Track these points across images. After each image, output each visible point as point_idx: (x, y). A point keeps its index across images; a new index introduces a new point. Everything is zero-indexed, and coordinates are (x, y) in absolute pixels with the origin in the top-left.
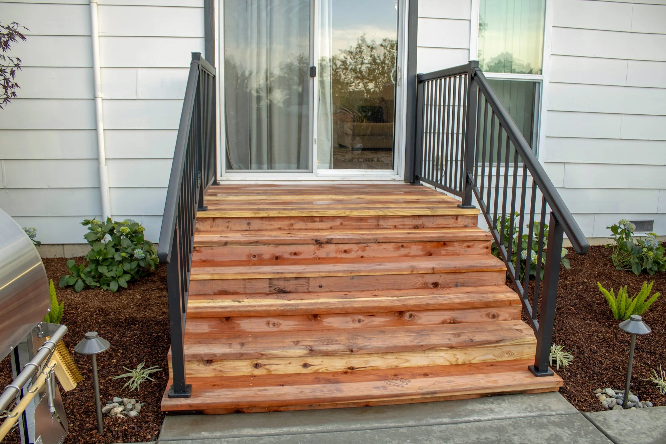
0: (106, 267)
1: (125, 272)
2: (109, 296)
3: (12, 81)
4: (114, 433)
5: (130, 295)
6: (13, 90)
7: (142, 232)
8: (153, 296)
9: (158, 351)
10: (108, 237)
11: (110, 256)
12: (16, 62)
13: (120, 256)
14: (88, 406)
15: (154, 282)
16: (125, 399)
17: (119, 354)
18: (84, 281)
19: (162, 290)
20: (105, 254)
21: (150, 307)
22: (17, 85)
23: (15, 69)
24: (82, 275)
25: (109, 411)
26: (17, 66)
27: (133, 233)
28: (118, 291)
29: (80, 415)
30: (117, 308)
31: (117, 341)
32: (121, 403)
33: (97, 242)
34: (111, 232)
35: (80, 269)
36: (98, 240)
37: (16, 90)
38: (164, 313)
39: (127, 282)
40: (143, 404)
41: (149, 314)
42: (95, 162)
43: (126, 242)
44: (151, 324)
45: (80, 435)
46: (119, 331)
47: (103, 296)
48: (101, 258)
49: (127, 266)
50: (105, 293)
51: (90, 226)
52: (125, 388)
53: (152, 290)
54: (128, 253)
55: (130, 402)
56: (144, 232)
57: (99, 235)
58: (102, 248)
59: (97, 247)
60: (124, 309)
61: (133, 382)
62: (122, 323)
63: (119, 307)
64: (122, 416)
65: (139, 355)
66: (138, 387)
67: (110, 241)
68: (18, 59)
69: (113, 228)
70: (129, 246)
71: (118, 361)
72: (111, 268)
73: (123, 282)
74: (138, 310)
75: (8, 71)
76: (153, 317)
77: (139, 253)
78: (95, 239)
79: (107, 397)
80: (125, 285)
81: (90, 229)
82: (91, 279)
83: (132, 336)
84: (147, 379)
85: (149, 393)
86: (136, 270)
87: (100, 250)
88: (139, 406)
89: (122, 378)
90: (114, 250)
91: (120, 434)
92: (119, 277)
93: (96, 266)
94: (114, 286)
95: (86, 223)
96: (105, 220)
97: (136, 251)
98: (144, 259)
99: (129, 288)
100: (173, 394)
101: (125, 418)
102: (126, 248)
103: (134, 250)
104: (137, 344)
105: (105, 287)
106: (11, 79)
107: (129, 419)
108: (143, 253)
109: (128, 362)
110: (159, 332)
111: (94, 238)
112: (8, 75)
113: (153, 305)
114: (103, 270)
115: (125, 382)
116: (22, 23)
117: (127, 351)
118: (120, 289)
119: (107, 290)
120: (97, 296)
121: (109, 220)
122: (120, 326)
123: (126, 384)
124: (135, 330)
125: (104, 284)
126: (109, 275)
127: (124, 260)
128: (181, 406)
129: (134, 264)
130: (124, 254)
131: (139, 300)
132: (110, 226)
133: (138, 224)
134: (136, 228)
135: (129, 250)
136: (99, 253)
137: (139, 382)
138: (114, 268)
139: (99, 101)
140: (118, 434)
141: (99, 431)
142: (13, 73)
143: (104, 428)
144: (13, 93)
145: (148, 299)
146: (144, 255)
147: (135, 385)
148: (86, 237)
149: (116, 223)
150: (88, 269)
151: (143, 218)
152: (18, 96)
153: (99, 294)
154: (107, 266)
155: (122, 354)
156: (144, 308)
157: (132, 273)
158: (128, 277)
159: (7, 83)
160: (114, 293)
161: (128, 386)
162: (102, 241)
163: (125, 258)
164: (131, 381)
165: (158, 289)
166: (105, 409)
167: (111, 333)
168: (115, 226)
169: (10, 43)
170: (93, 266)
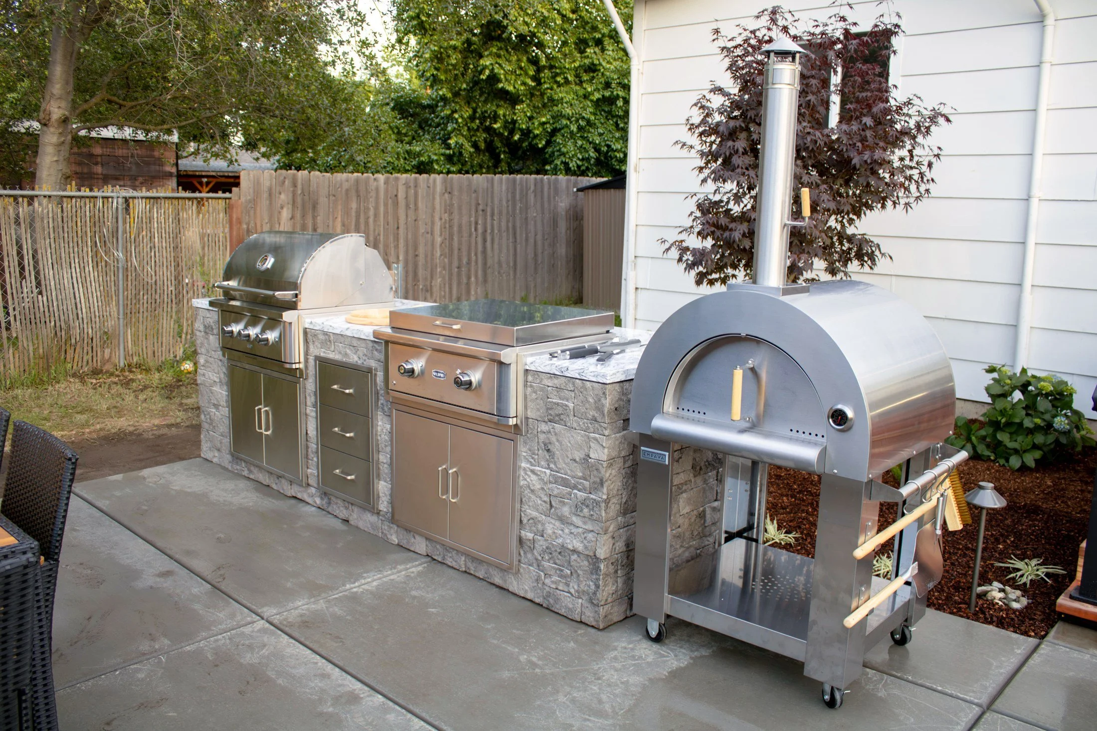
0: (1008, 435)
1: (1035, 447)
2: (1006, 473)
3: (928, 175)
4: (988, 616)
5: (1037, 478)
6: (928, 186)
7: (1071, 395)
8: (1072, 488)
9: (1065, 552)
10: (1017, 395)
11: (1017, 420)
12: (936, 151)
13: (1032, 422)
14: (959, 582)
15: (1077, 472)
16: (1007, 588)
17: (1008, 541)
18: (974, 447)
19: (1087, 483)
20: (1010, 415)
21: (1065, 499)
22: (933, 180)
23: (934, 160)
24: (973, 438)
25: (985, 593)
26: (938, 156)
27: (1058, 394)
28: (1019, 470)
29: (948, 588)
30: (1015, 490)
31: (1008, 526)
32: (1001, 590)
33: (1002, 398)
34: (1024, 388)
35: (971, 430)
36: (1004, 395)
37: (931, 186)
38: (1085, 511)
39: (1036, 460)
40: (1030, 601)
41: (1060, 506)
42: (1016, 288)
43: (1043, 404)
44: (1062, 520)
45: (945, 604)
46: (1013, 515)
47: (997, 471)
48: (1003, 420)
49: (1039, 439)
50: (1001, 469)
51: (995, 375)
52: (1010, 579)
53: (1072, 481)
54: (1044, 420)
55: (1014, 594)
56: (1074, 396)
57: (1006, 388)
58: (1009, 407)
59: (1000, 404)
60: (1025, 493)
61: (1022, 576)
62: (1020, 508)
63: (1018, 488)
64: (1000, 603)
65: (1036, 549)
66: (1028, 583)
67: (1020, 400)
68: (939, 148)
69: (1029, 384)
70: (1046, 412)
71: (1005, 548)
72: (1014, 436)
73: (1030, 459)
74: (1045, 498)
75: (926, 163)
76: (1067, 513)
77: (1061, 422)
78: (999, 392)
79: (985, 580)
80: (1032, 464)
81: (994, 379)
82: (984, 447)
83: (1030, 526)
84: (1042, 578)
85: (1042, 593)
86: (1052, 446)
87: (1005, 409)
88: (1025, 601)
89: (1008, 568)
90: (1024, 412)
91: (995, 619)
92: (1025, 451)
93: (995, 431)
94: (1015, 462)
95: (991, 370)
96: (1018, 371)
97: (1057, 420)
98: (1067, 433)
99: (1036, 470)
100: (1077, 595)
101: (1004, 607)
102: (1042, 413)
103: (1055, 416)
104: (1035, 536)
105: (1002, 461)
106: (927, 173)
107: (1009, 609)
108: (1068, 424)
109: (1019, 552)
110: (1072, 531)
111: (997, 390)
112: (924, 168)
113: (1069, 499)
114: (1003, 437)
115: (1011, 573)
116: (949, 104)
117: (1019, 540)
118: (1024, 469)
119: (1004, 465)
120: (989, 470)
121: (1024, 371)
122: (1016, 512)
123: (1012, 575)
124: (1036, 520)
125: (1001, 457)
126: (1011, 445)
127: (1037, 428)
128: (1086, 612)
129: (1051, 439)
130: (1038, 421)
131: (1049, 487)
132: (1024, 379)
133: (1066, 383)
134: (1063, 387)
135: (1047, 417)
136: (1003, 412)
137: (1030, 578)
138: (1020, 438)
139: (1034, 202)
140: (992, 618)
141: (969, 607)
142: (930, 165)
143: (976, 607)
144: (927, 191)
145: (1063, 489)
146: (1068, 427)
147: (1024, 580)
148: (987, 389)
149: (1034, 377)
150: (983, 432)
151: (1075, 377)
152: (933, 193)
153: (993, 468)
154: (1011, 434)
155: (1012, 542)
156: (1056, 499)
157: (1045, 449)
158: (1038, 454)
159: (922, 178)
160: (1013, 471)
161: (1013, 578)
162: (1009, 399)
163: (1039, 426)
164: (1019, 574)
165: (1081, 481)
166: (980, 589)
167: (1002, 515)
168: (1032, 380)
169: (933, 128)
170: (990, 430)
